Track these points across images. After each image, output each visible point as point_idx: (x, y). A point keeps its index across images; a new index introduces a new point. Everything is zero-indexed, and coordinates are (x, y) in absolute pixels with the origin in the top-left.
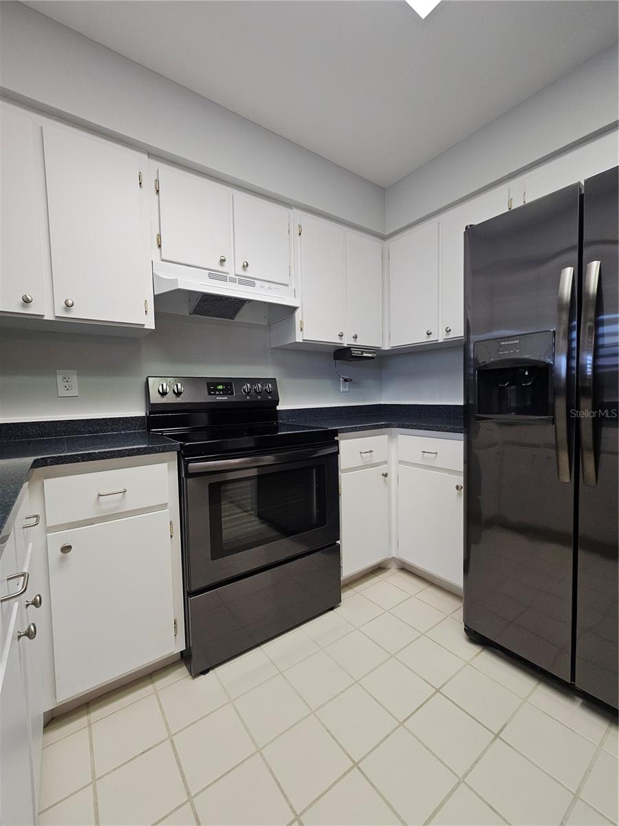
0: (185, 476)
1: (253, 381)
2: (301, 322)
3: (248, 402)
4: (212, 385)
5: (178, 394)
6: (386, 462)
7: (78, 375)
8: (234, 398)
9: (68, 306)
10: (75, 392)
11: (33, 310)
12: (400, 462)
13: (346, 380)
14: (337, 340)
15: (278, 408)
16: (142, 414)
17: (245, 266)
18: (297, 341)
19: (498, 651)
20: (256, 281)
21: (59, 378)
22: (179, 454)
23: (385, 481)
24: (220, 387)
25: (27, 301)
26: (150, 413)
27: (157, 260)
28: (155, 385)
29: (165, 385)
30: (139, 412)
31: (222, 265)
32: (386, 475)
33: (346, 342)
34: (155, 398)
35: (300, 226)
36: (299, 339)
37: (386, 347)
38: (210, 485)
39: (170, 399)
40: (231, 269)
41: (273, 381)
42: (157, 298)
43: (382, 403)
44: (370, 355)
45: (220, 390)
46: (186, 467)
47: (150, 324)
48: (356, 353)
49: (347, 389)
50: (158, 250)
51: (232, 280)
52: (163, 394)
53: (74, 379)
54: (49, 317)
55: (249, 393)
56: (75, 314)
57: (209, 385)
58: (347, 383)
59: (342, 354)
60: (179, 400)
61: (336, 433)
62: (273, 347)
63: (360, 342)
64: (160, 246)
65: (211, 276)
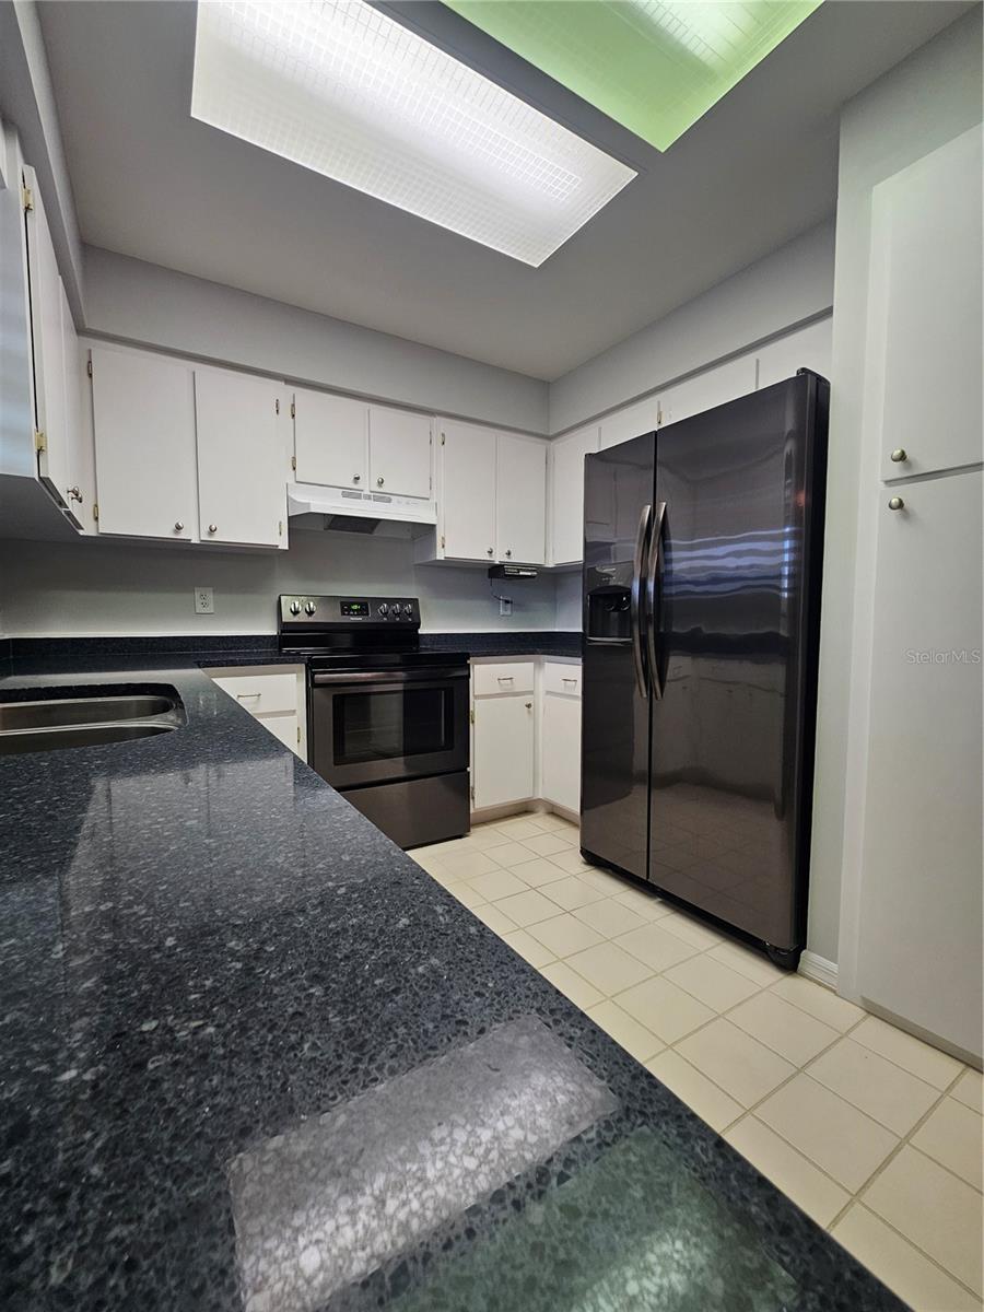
0: (312, 685)
1: (391, 601)
2: (443, 538)
3: (384, 624)
4: (346, 605)
5: (311, 613)
6: (531, 693)
7: (214, 591)
8: (370, 618)
9: (212, 531)
10: (210, 609)
11: (183, 535)
12: (548, 693)
13: (507, 602)
14: (486, 557)
15: (420, 632)
16: (274, 632)
17: (381, 483)
18: (438, 558)
19: (610, 871)
20: (392, 497)
21: (197, 595)
22: (307, 666)
23: (529, 712)
24: (355, 607)
25: (178, 528)
26: (282, 632)
27: (291, 481)
28: (288, 604)
29: (297, 603)
30: (271, 630)
31: (356, 483)
32: (529, 706)
33: (498, 559)
34: (287, 617)
35: (443, 435)
36: (440, 555)
37: (551, 565)
38: (335, 696)
39: (302, 618)
40: (367, 486)
41: (414, 602)
42: (290, 519)
43: (557, 630)
44: (529, 574)
45: (354, 610)
46: (313, 678)
47: (284, 544)
48: (510, 571)
49: (509, 613)
50: (293, 472)
51: (369, 498)
52: (296, 613)
53: (210, 597)
54: (195, 540)
55: (386, 613)
56: (217, 537)
57: (343, 604)
58: (509, 606)
59: (496, 571)
60: (311, 619)
61: (468, 656)
62: (416, 562)
63: (514, 559)
64: (294, 469)
65: (345, 495)
